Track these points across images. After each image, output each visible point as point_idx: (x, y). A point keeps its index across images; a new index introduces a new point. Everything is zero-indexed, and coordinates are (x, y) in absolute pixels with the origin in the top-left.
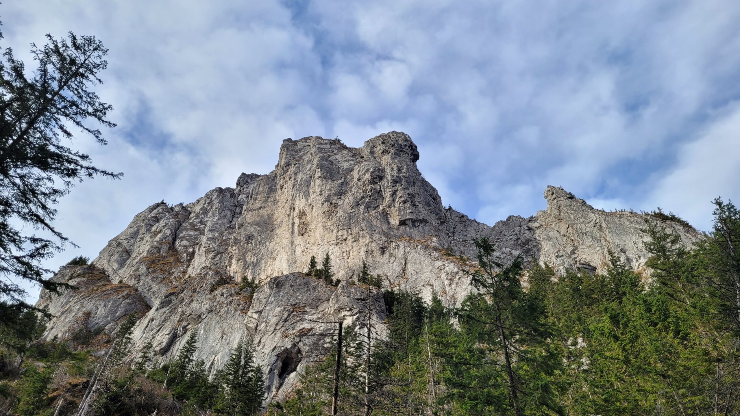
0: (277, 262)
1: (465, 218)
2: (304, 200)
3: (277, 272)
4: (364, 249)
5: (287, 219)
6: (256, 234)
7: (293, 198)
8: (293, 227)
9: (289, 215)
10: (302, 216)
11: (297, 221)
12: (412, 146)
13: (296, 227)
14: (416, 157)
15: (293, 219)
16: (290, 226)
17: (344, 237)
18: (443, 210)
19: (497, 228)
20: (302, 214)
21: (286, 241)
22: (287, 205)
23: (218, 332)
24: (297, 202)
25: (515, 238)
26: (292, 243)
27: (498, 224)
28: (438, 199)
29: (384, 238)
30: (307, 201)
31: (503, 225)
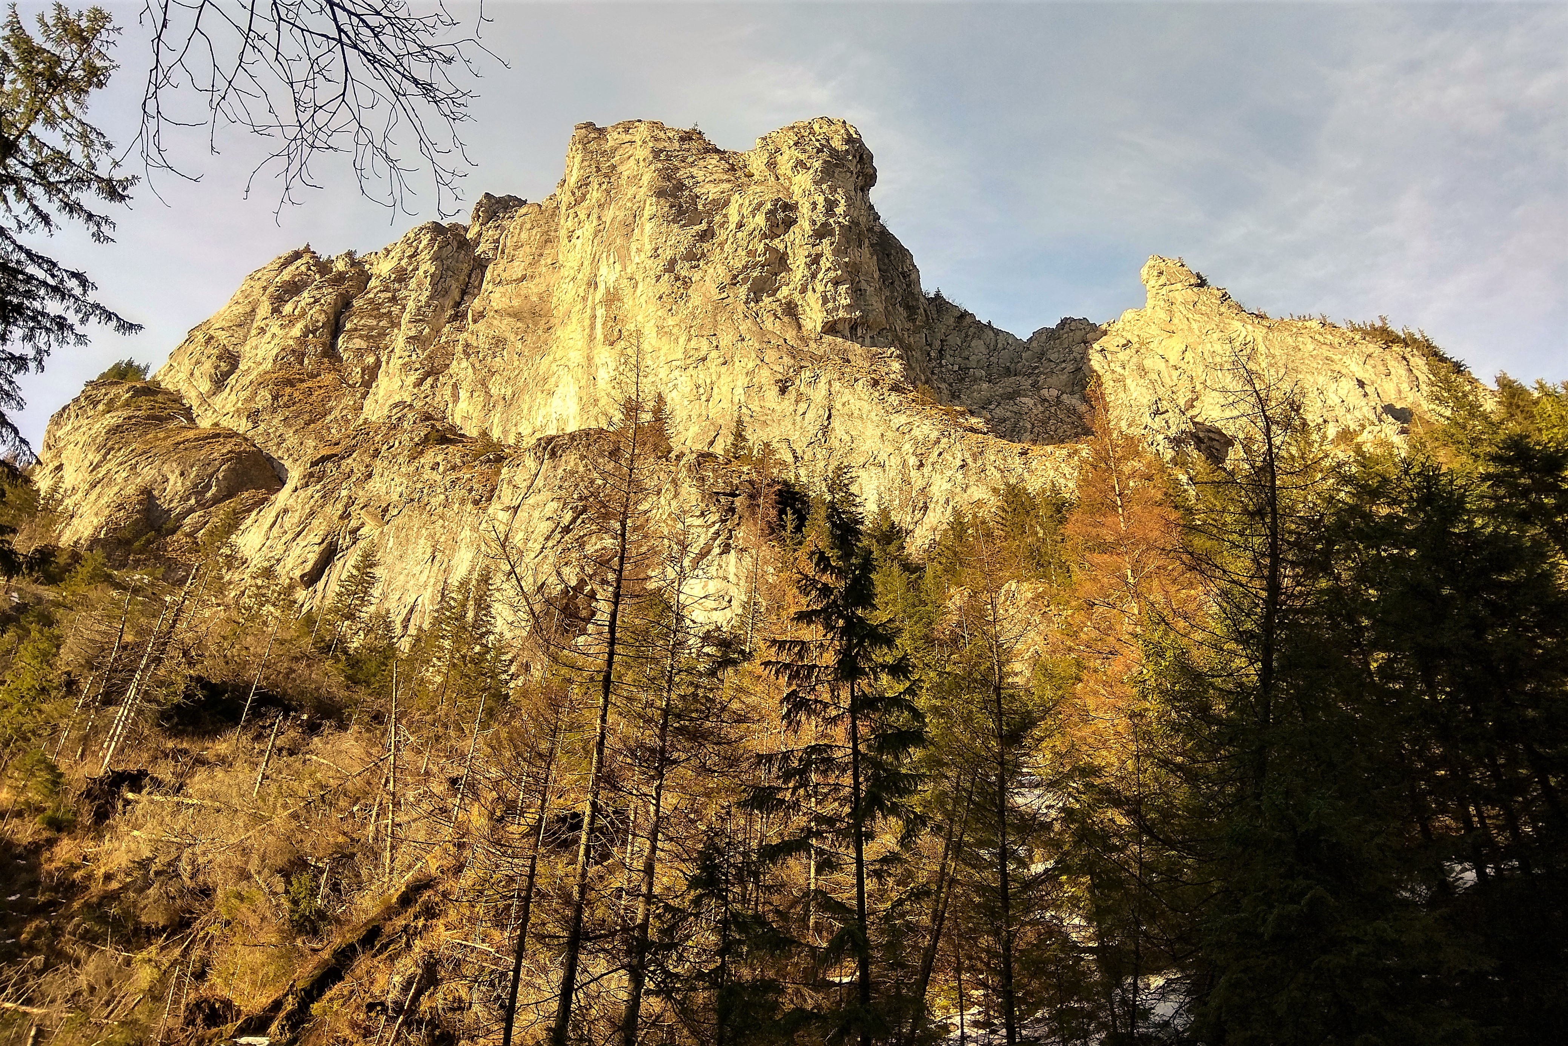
0: (555, 400)
1: (968, 320)
2: (618, 267)
3: (555, 422)
4: (742, 381)
5: (581, 306)
6: (512, 337)
7: (595, 261)
8: (592, 327)
9: (584, 299)
10: (612, 301)
11: (600, 312)
12: (861, 157)
13: (599, 322)
14: (868, 178)
15: (594, 309)
16: (587, 322)
17: (703, 354)
18: (922, 300)
19: (1034, 344)
20: (612, 298)
21: (576, 357)
22: (580, 276)
23: (423, 548)
24: (603, 270)
25: (1071, 367)
26: (589, 359)
27: (1037, 334)
28: (913, 276)
29: (787, 360)
30: (624, 268)
31: (1049, 338)
